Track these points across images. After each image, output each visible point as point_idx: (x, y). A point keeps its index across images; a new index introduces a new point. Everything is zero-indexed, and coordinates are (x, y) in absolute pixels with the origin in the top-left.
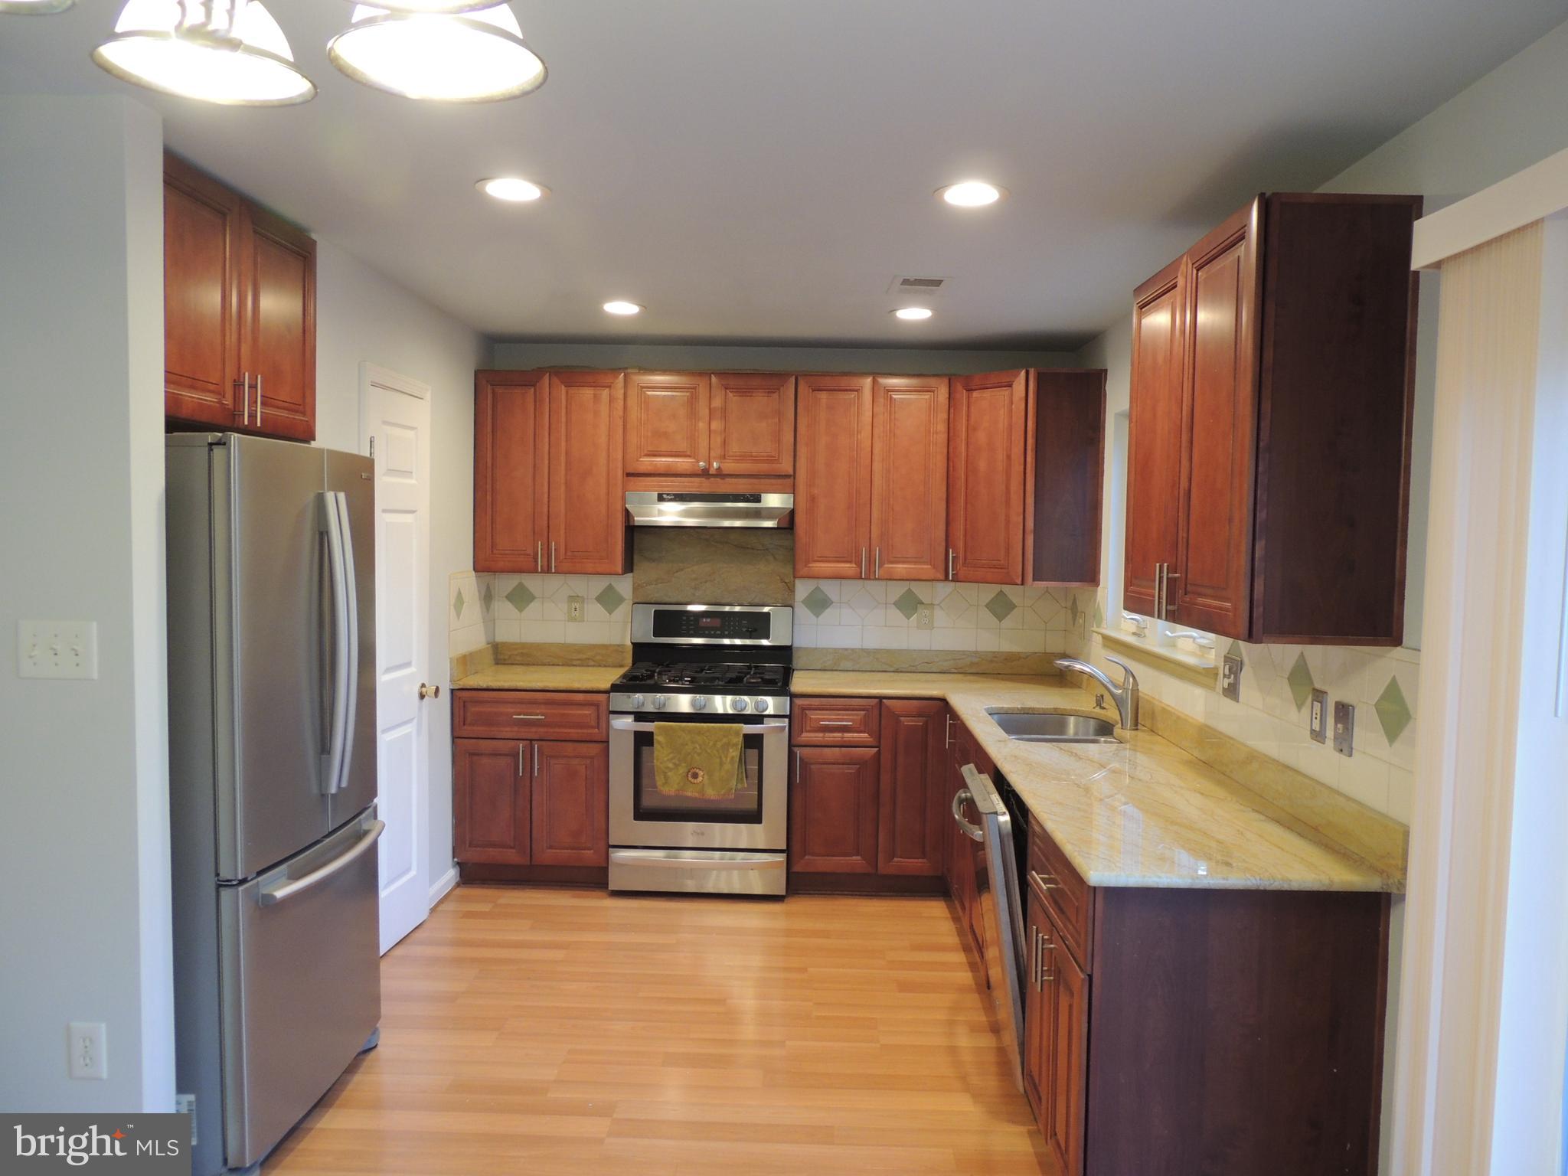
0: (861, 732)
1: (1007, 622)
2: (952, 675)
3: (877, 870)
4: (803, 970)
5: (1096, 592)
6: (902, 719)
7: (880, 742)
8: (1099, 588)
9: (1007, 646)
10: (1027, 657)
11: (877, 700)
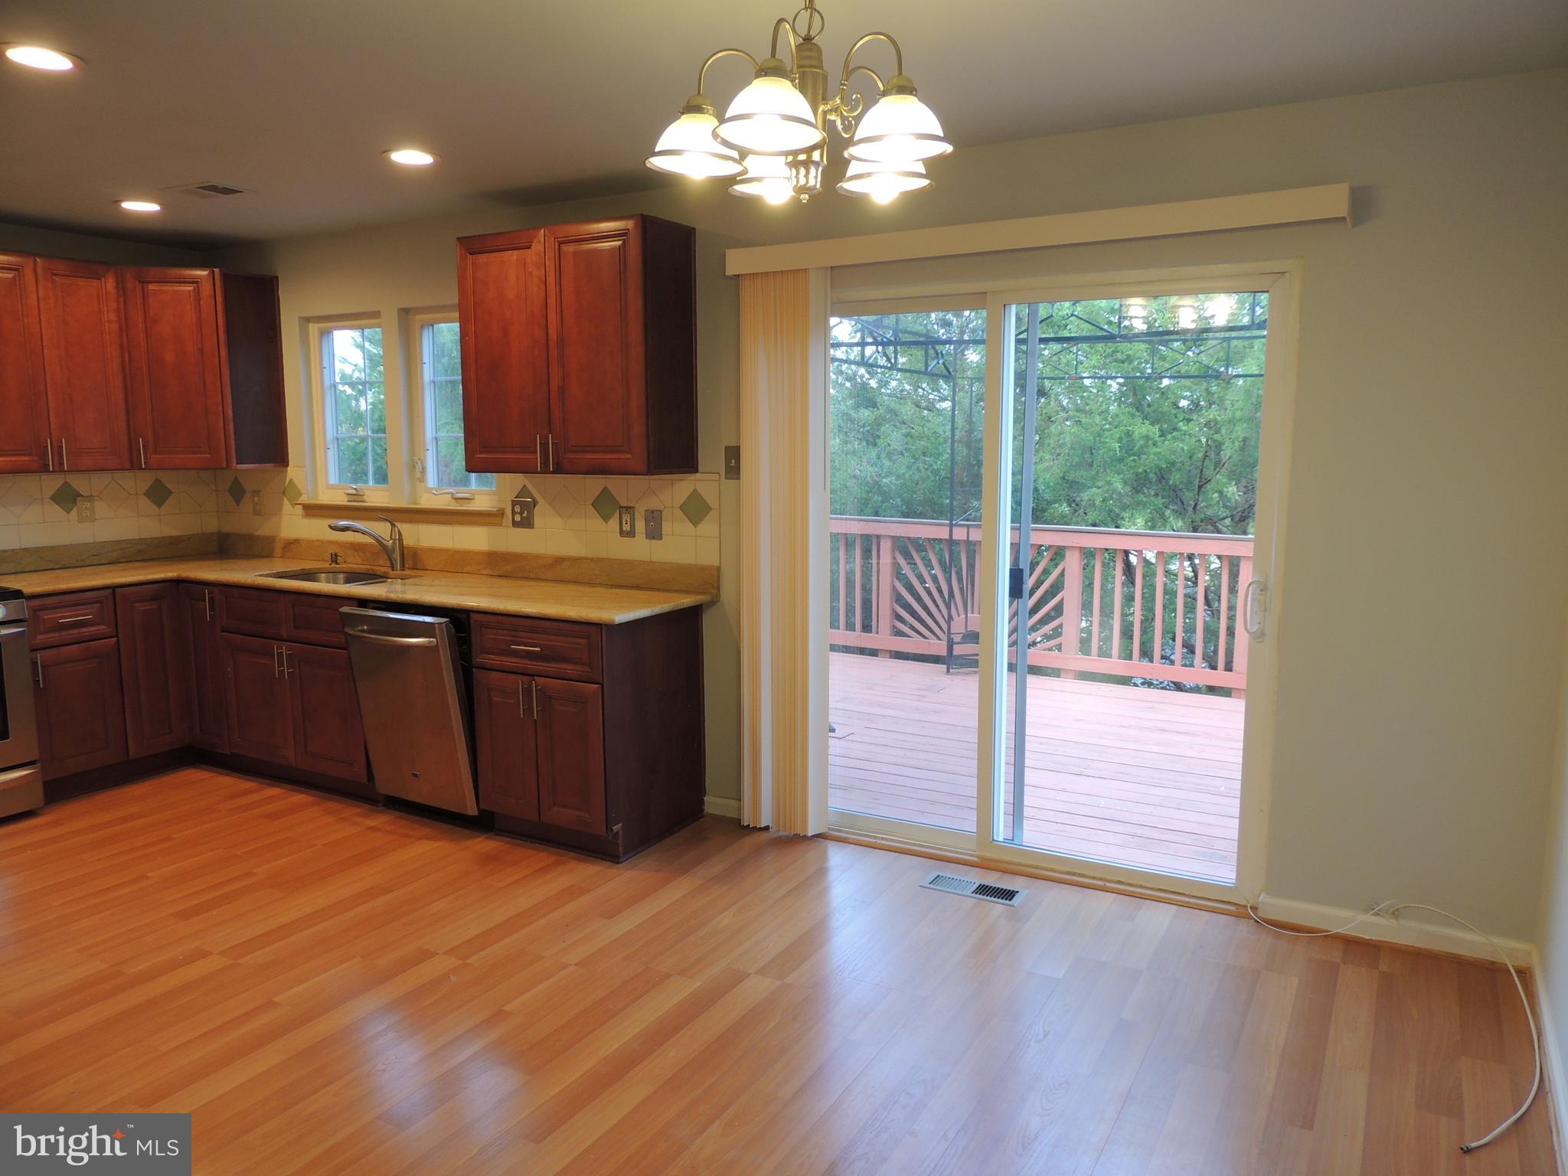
0: (98, 624)
1: (165, 508)
2: (122, 565)
3: (128, 755)
4: (168, 839)
5: (287, 471)
6: (137, 605)
7: (117, 633)
8: (289, 468)
9: (167, 531)
10: (189, 539)
11: (111, 590)
